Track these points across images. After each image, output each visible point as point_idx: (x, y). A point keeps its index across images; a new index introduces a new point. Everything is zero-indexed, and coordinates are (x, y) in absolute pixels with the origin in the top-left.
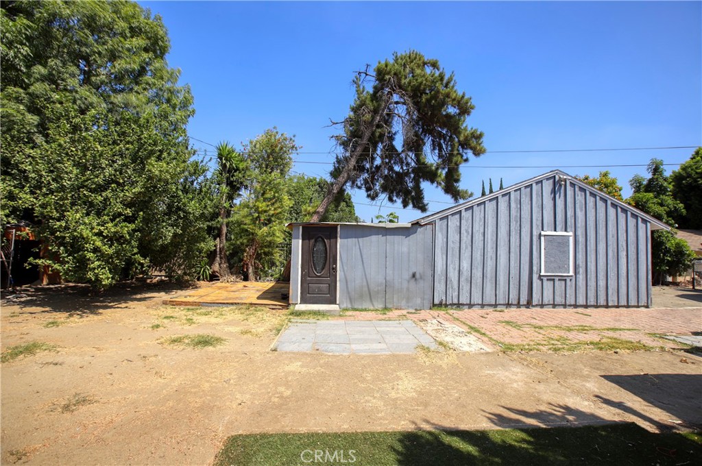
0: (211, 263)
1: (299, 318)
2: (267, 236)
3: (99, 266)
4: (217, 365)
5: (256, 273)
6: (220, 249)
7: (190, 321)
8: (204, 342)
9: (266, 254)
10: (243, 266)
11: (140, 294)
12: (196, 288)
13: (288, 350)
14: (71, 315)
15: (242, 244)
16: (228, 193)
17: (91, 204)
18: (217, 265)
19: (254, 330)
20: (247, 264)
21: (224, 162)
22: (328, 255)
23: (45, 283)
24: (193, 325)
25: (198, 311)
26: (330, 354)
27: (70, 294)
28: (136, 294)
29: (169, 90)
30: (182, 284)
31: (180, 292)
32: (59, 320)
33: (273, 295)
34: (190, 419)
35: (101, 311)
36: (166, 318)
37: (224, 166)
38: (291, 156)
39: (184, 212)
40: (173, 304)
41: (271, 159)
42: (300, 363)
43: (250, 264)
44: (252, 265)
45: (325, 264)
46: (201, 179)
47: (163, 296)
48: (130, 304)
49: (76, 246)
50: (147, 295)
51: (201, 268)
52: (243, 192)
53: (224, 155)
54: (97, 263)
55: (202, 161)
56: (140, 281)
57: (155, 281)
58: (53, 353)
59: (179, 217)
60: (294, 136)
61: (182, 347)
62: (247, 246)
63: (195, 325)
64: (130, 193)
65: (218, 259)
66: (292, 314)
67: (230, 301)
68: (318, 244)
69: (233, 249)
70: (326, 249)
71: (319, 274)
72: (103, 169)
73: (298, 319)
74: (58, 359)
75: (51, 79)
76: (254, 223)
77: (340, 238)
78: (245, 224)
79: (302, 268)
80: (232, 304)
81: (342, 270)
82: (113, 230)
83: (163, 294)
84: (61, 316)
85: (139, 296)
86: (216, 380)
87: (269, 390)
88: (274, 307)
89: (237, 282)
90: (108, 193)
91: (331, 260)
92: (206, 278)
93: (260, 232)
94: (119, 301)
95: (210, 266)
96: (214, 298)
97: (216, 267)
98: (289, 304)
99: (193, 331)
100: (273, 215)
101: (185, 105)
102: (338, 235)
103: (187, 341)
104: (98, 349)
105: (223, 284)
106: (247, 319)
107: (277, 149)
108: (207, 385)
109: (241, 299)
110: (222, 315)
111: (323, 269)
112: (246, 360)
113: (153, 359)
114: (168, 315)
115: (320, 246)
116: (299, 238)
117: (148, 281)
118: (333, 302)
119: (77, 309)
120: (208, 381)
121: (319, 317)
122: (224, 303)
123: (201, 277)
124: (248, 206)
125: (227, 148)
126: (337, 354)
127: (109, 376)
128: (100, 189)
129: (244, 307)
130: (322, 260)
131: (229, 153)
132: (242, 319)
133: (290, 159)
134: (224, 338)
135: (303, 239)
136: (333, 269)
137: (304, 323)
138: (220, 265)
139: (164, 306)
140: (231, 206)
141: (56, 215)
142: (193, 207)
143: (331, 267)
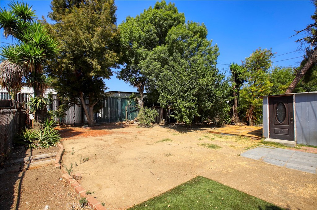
0: (231, 117)
1: (266, 145)
2: (258, 104)
3: (186, 117)
4: (212, 155)
5: (253, 122)
6: (235, 110)
7: (213, 139)
8: (213, 147)
9: (258, 112)
10: (246, 118)
11: (202, 128)
12: (224, 127)
13: (245, 157)
14: (180, 133)
15: (245, 108)
16: (236, 85)
17: (184, 97)
18: (234, 117)
19: (237, 146)
20: (248, 118)
21: (233, 71)
22: (287, 112)
23: (178, 122)
24: (213, 141)
25: (218, 136)
26: (268, 163)
27: (183, 126)
28: (201, 128)
29: (208, 49)
30: (219, 125)
31: (216, 128)
32: (176, 134)
33: (257, 133)
34: (192, 167)
35: (188, 132)
36: (205, 137)
37: (233, 73)
38: (270, 59)
39: (215, 96)
40: (210, 132)
41: (258, 64)
42: (247, 163)
43: (249, 117)
44: (251, 118)
45: (285, 117)
46: (222, 81)
47: (209, 129)
48: (197, 131)
49: (180, 111)
50: (204, 129)
51: (227, 119)
52: (245, 83)
53: (233, 69)
54: (185, 116)
55: (222, 74)
56: (205, 123)
57: (209, 123)
58: (171, 142)
59: (213, 98)
60: (271, 49)
61: (204, 147)
62: (247, 109)
63: (214, 141)
64: (194, 92)
65: (234, 115)
66: (262, 142)
67: (233, 133)
68: (279, 106)
69: (241, 110)
70: (285, 109)
71: (281, 123)
72: (187, 84)
73: (264, 145)
74: (171, 144)
75: (174, 60)
76: (251, 98)
77: (296, 102)
78: (246, 98)
79: (270, 119)
80: (233, 135)
81: (298, 121)
82: (189, 105)
83: (210, 128)
84: (177, 132)
85: (201, 129)
86: (208, 160)
87: (224, 168)
88: (254, 138)
89: (243, 126)
90: (188, 93)
91: (289, 115)
92: (229, 123)
93: (253, 102)
94: (194, 130)
95: (231, 118)
96: (227, 132)
97: (233, 119)
98: (262, 137)
99: (211, 142)
100: (261, 92)
101: (215, 52)
102: (294, 100)
103: (207, 145)
104: (181, 143)
105: (236, 126)
106: (237, 142)
107: (261, 58)
108: (204, 160)
109: (239, 133)
110: (227, 138)
111: (284, 120)
112: (224, 156)
113: (193, 149)
114: (207, 136)
115: (281, 108)
116: (267, 104)
117: (207, 123)
118: (293, 139)
119: (182, 131)
120: (205, 159)
121: (278, 146)
122: (230, 134)
123: (227, 123)
124: (246, 90)
125: (234, 65)
126: (273, 164)
127: (179, 151)
128: (186, 92)
129: (239, 136)
130: (283, 116)
131: (235, 67)
132: (235, 141)
133: (270, 61)
134: (221, 147)
135: (269, 104)
136: (291, 120)
137: (267, 147)
138: (235, 117)
139: (207, 133)
140: (238, 91)
141: (176, 101)
142: (218, 93)
143: (289, 119)
